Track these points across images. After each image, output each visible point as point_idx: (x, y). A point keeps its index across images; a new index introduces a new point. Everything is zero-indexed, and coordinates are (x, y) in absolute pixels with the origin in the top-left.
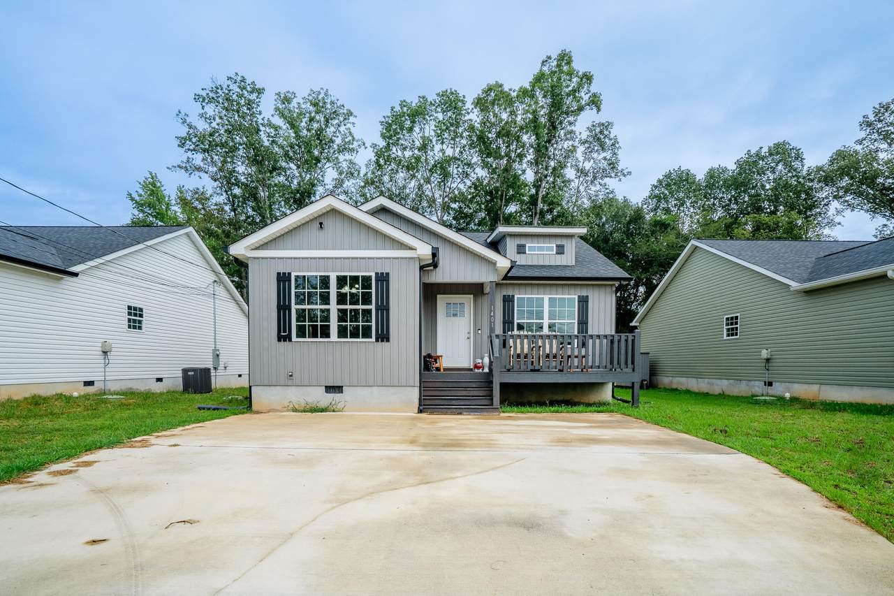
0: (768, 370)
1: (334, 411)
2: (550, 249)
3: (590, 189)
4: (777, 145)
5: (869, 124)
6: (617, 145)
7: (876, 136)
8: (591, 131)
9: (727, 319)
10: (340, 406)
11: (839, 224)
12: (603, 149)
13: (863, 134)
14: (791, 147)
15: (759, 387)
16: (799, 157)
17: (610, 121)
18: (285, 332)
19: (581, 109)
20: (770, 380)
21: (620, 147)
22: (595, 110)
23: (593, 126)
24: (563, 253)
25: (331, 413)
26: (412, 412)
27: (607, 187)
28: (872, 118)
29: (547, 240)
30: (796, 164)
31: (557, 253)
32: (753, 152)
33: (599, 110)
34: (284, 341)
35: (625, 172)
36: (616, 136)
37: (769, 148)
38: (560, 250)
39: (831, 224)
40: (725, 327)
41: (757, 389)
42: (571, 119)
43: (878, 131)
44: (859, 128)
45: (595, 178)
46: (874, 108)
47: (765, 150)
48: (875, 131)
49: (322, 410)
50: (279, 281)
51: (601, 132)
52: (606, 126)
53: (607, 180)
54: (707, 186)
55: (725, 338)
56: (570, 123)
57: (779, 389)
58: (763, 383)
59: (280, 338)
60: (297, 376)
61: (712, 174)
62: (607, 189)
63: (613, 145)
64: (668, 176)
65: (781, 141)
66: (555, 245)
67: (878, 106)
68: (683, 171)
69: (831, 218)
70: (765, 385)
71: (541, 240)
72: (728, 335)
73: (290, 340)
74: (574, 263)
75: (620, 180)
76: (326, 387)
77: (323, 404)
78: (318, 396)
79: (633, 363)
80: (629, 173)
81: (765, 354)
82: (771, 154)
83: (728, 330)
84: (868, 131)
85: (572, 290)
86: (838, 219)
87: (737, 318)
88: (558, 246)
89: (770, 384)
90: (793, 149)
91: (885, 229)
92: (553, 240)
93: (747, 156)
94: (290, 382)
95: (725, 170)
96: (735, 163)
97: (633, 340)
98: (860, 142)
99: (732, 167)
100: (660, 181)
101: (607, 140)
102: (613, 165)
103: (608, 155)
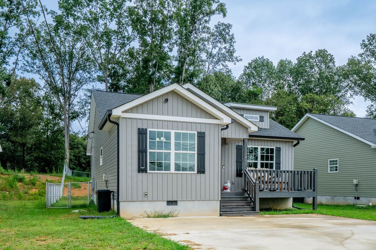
0: (357, 190)
1: (172, 216)
2: (256, 118)
3: (216, 68)
4: (321, 51)
5: (366, 46)
6: (233, 40)
7: (368, 53)
8: (217, 28)
9: (331, 161)
10: (176, 213)
11: (352, 103)
12: (224, 41)
13: (362, 51)
14: (328, 53)
15: (351, 200)
16: (332, 60)
17: (230, 24)
18: (143, 166)
19: (213, 13)
20: (358, 196)
21: (235, 42)
22: (222, 15)
23: (219, 25)
24: (263, 121)
25: (171, 218)
26: (217, 216)
27: (227, 67)
28: (367, 42)
29: (254, 112)
30: (331, 64)
31: (260, 121)
32: (307, 53)
33: (225, 15)
34: (142, 172)
35: (238, 59)
36: (233, 34)
37: (316, 52)
38: (262, 119)
39: (348, 102)
40: (329, 166)
41: (350, 201)
42: (207, 18)
43: (370, 50)
44: (360, 47)
45: (219, 60)
46: (368, 36)
47: (313, 54)
48: (368, 50)
49: (165, 216)
50: (139, 133)
51: (224, 30)
52: (229, 26)
53: (227, 62)
54: (279, 71)
55: (329, 172)
56: (206, 21)
57: (363, 201)
58: (354, 197)
59: (140, 171)
60: (150, 195)
61: (282, 64)
62: (227, 69)
63: (231, 39)
64: (255, 61)
65: (323, 49)
66: (259, 116)
67: (369, 36)
68: (264, 60)
69: (348, 99)
70: (355, 199)
71: (251, 112)
72: (331, 171)
73: (146, 172)
74: (269, 128)
75: (235, 64)
76: (168, 201)
77: (165, 213)
78: (162, 207)
79: (314, 187)
80: (241, 60)
81: (355, 182)
82: (317, 57)
83: (331, 168)
84: (365, 49)
85: (272, 144)
86: (351, 100)
87: (336, 161)
88: (260, 117)
89: (358, 198)
90: (329, 55)
91: (372, 107)
92: (257, 113)
93: (303, 55)
94: (146, 199)
95: (290, 62)
96: (297, 59)
97: (314, 174)
98: (361, 55)
99: (295, 62)
100: (250, 64)
101: (227, 36)
102: (231, 53)
103: (227, 46)
